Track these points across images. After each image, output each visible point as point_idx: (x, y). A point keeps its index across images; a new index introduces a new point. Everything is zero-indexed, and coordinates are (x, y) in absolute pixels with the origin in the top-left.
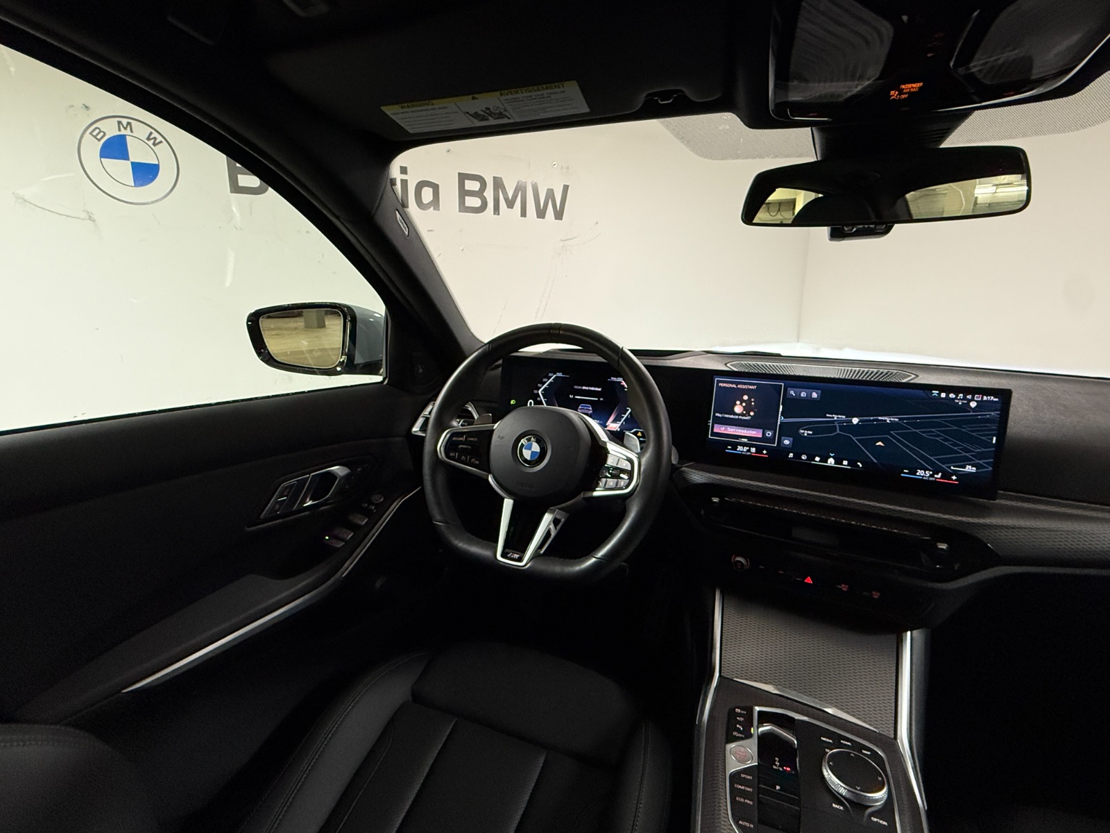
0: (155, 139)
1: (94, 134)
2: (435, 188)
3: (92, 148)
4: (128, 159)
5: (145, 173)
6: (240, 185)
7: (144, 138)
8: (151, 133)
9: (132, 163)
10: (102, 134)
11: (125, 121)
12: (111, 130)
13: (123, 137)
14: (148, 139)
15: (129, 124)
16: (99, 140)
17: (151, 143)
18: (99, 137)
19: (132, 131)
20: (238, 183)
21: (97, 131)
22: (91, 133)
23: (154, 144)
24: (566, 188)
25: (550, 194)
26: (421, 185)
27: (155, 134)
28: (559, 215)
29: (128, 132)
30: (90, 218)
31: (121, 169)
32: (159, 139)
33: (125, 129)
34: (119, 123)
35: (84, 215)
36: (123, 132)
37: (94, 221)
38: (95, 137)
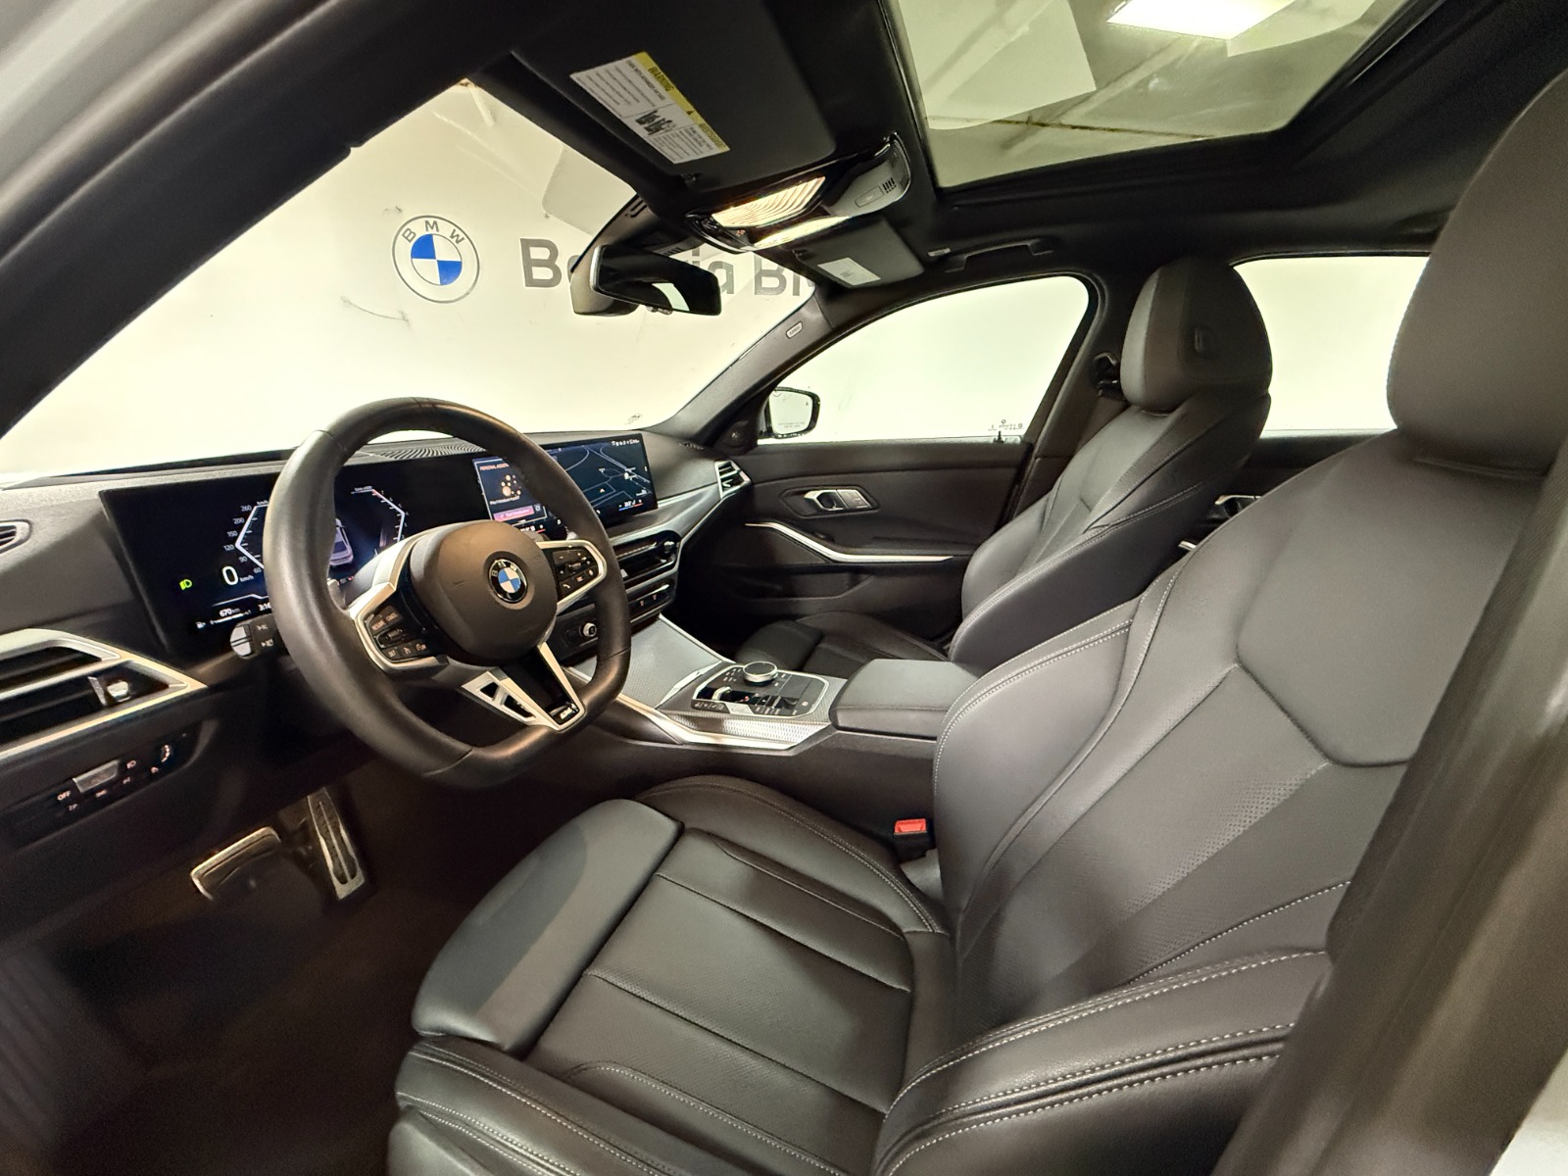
0: (458, 236)
1: (406, 235)
3: (405, 247)
4: (433, 257)
5: (449, 270)
6: (535, 277)
7: (448, 236)
8: (454, 230)
9: (439, 262)
10: (412, 235)
12: (420, 231)
13: (430, 237)
14: (452, 237)
15: (435, 223)
16: (410, 241)
17: (454, 240)
18: (410, 238)
19: (438, 230)
20: (532, 275)
21: (408, 232)
22: (403, 235)
23: (457, 242)
27: (458, 232)
29: (434, 231)
30: (404, 319)
31: (429, 268)
32: (462, 235)
33: (432, 228)
34: (427, 223)
35: (400, 316)
36: (430, 232)
37: (407, 321)
38: (407, 238)
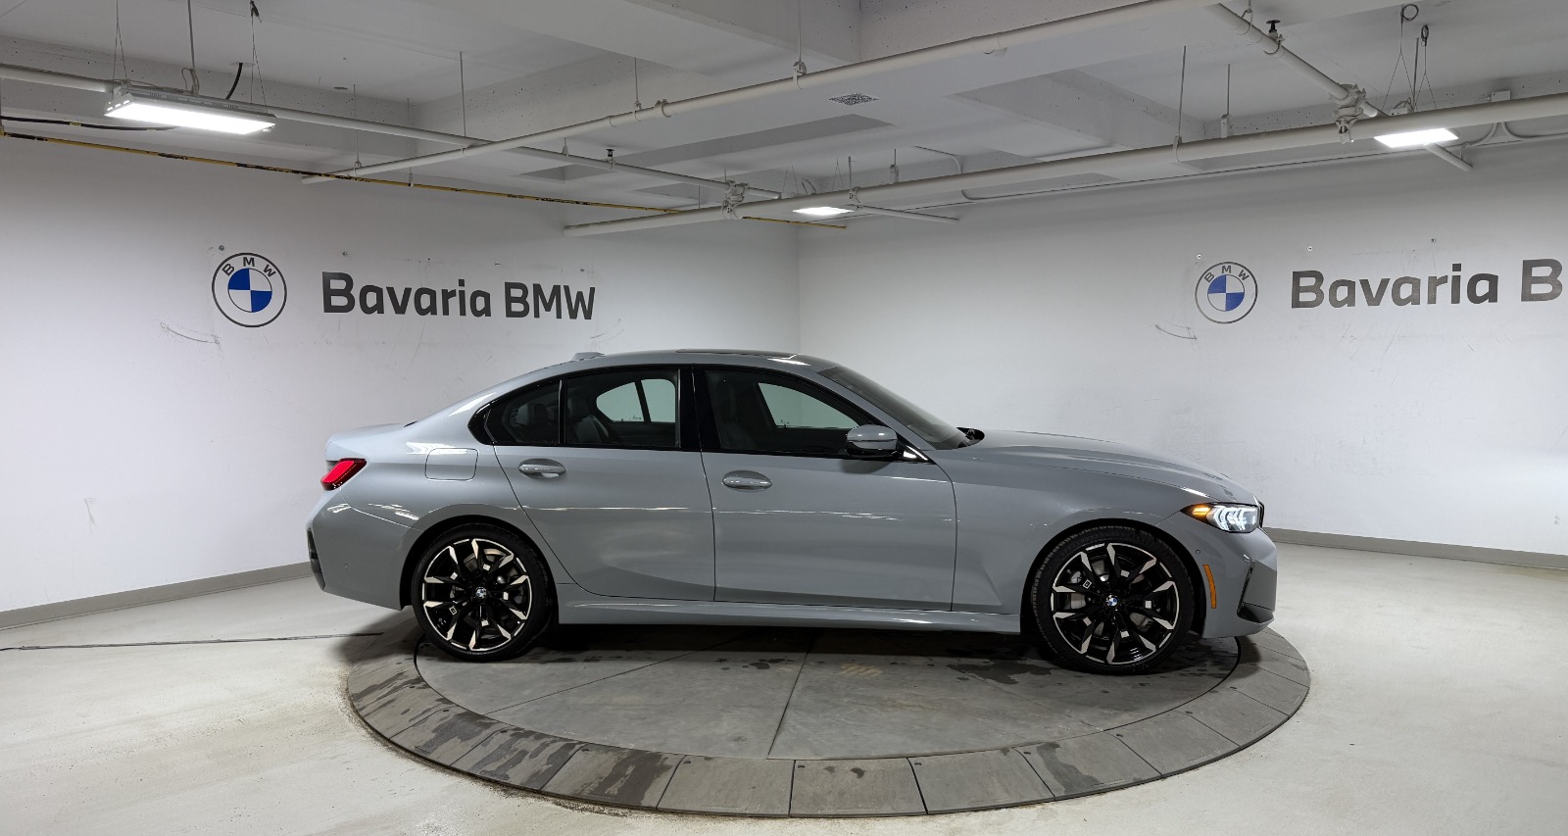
0: (270, 270)
1: (226, 269)
2: (487, 296)
3: (224, 279)
4: (247, 287)
5: (260, 300)
6: (332, 304)
7: (262, 270)
8: (268, 266)
10: (230, 270)
11: (249, 257)
12: (238, 265)
13: (247, 271)
14: (265, 271)
17: (266, 274)
18: (229, 272)
19: (253, 265)
20: (330, 302)
22: (223, 270)
24: (592, 290)
25: (580, 295)
26: (476, 294)
27: (271, 267)
28: (588, 315)
29: (251, 266)
30: (216, 341)
31: (243, 297)
32: (274, 270)
33: (249, 263)
34: (245, 259)
35: (213, 340)
36: (247, 266)
37: (219, 344)
38: (226, 272)
